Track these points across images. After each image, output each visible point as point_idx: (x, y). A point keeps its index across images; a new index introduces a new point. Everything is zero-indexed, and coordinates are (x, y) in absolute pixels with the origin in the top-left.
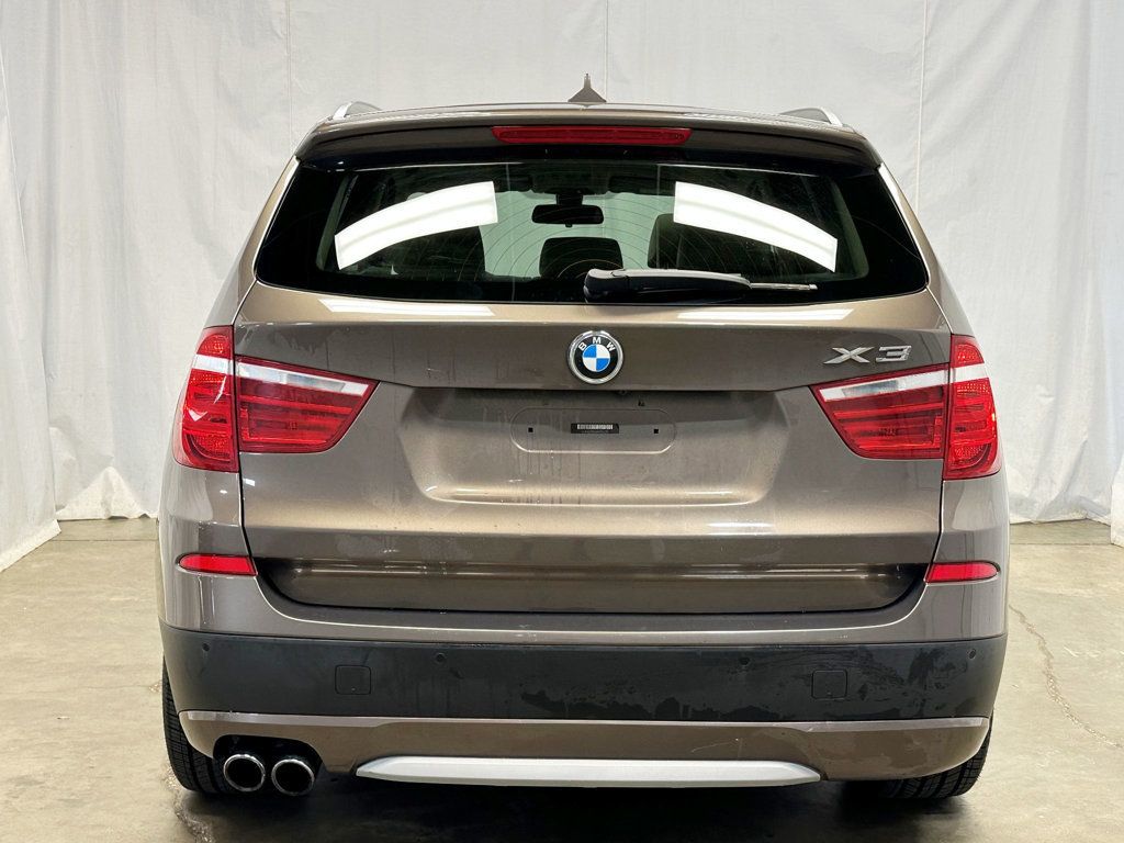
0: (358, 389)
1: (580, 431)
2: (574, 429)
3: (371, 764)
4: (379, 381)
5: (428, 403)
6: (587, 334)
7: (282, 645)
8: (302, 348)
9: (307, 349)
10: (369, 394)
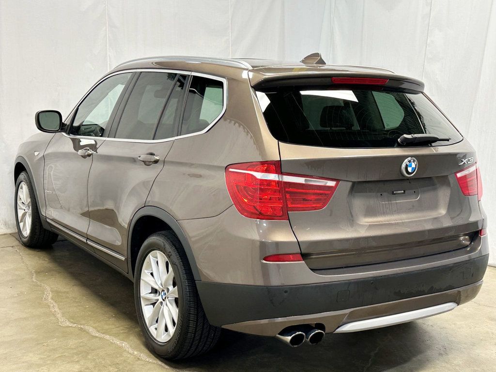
0: (331, 184)
1: (395, 194)
2: (393, 194)
3: (343, 326)
4: (340, 180)
5: (357, 188)
6: (409, 158)
7: (320, 286)
8: (313, 168)
9: (315, 169)
10: (336, 185)
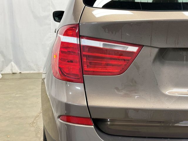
0: (134, 49)
4: (143, 46)
8: (110, 32)
9: (113, 33)
10: (139, 51)
